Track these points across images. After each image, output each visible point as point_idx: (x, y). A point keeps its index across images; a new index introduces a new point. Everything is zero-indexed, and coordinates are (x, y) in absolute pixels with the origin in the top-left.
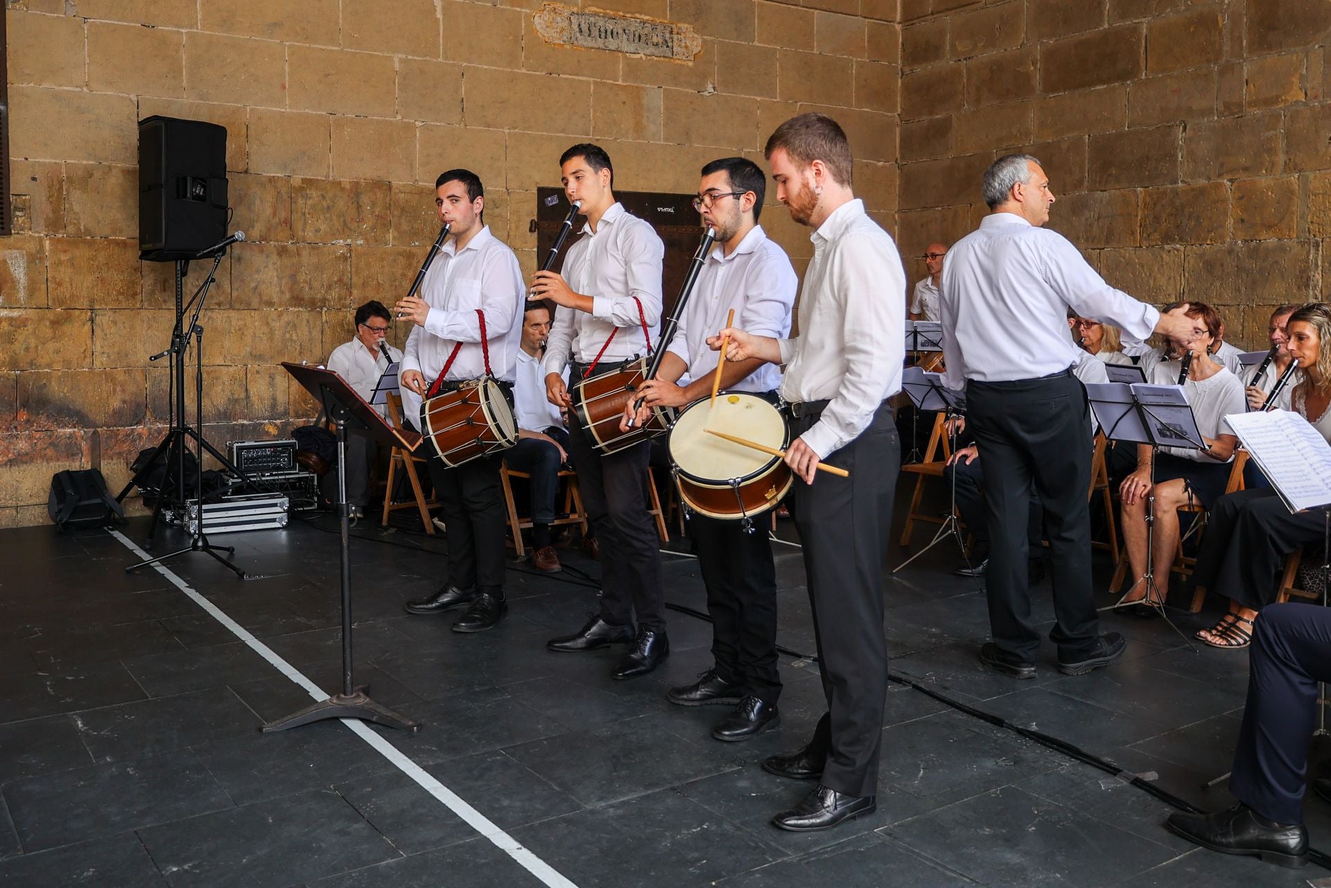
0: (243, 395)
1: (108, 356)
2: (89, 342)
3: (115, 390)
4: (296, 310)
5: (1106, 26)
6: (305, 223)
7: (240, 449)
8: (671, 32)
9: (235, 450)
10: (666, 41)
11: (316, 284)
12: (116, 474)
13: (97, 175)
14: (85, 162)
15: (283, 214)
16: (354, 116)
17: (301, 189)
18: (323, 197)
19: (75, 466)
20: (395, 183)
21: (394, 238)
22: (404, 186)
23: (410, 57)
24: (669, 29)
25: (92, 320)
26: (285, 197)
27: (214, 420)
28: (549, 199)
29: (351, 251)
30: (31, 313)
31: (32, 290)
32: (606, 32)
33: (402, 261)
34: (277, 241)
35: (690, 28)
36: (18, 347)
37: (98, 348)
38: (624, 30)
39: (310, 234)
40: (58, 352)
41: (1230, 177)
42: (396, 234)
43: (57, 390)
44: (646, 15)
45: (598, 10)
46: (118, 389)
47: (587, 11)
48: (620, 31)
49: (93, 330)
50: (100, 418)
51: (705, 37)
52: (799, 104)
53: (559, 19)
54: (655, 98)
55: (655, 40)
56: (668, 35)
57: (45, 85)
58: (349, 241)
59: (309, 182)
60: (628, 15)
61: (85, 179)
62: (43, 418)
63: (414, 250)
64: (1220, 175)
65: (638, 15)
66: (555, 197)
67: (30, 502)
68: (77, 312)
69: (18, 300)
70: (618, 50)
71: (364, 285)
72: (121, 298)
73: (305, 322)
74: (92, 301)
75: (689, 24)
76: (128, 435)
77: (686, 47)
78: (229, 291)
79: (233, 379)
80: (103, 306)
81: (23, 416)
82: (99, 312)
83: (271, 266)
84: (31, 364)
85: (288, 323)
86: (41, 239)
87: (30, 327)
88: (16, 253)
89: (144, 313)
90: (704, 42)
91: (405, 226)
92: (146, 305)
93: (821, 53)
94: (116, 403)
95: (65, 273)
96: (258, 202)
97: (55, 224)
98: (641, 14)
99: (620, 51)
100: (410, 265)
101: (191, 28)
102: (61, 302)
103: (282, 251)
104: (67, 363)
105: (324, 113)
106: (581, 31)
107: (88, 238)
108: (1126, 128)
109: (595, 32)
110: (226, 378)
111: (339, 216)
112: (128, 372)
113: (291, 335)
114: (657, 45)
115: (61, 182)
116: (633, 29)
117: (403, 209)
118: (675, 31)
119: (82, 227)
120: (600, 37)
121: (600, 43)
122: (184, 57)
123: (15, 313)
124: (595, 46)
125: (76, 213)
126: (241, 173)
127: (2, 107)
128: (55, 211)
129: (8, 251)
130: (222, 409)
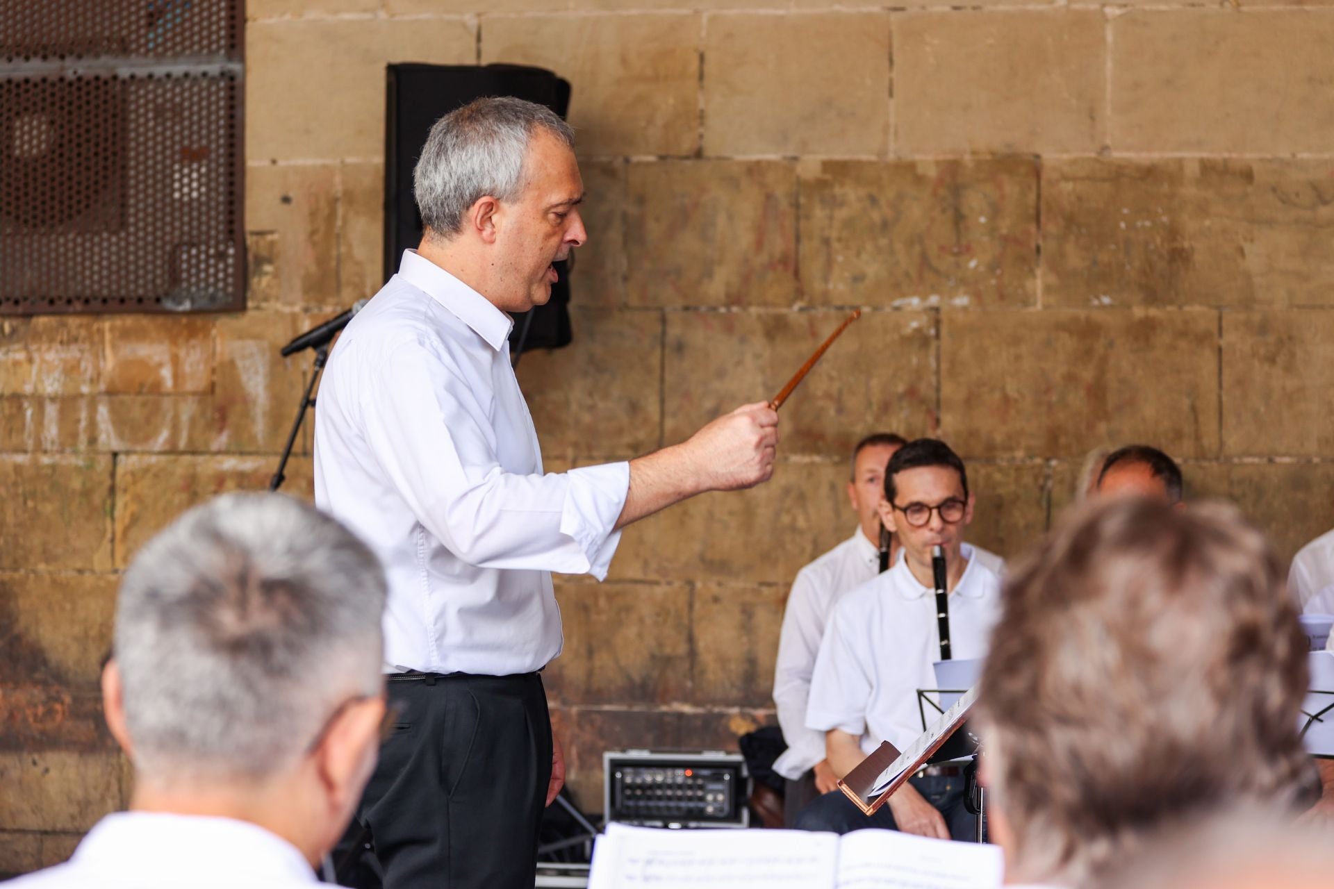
0: (682, 649)
4: (806, 459)
6: (829, 263)
7: (616, 765)
9: (607, 766)
11: (853, 402)
15: (778, 244)
16: (947, 9)
17: (821, 184)
18: (873, 200)
20: (1051, 157)
21: (1048, 289)
22: (1073, 162)
26: (784, 204)
27: (620, 699)
29: (937, 323)
30: (275, 465)
31: (277, 419)
33: (1067, 343)
34: (765, 304)
39: (839, 287)
42: (1053, 279)
57: (312, 15)
58: (934, 300)
59: (838, 170)
63: (1098, 316)
69: (253, 439)
71: (970, 401)
73: (824, 490)
78: (656, 417)
79: (662, 612)
83: (748, 359)
85: (787, 491)
86: (294, 317)
88: (251, 346)
91: (1075, 259)
96: (721, 220)
97: (321, 285)
100: (1088, 352)
103: (776, 328)
105: (876, 9)
110: (646, 611)
111: (910, 243)
113: (794, 519)
115: (334, 201)
117: (1070, 221)
123: (248, 465)
125: (358, 263)
126: (687, 158)
127: (235, 67)
128: (321, 261)
129: (238, 344)
130: (637, 678)
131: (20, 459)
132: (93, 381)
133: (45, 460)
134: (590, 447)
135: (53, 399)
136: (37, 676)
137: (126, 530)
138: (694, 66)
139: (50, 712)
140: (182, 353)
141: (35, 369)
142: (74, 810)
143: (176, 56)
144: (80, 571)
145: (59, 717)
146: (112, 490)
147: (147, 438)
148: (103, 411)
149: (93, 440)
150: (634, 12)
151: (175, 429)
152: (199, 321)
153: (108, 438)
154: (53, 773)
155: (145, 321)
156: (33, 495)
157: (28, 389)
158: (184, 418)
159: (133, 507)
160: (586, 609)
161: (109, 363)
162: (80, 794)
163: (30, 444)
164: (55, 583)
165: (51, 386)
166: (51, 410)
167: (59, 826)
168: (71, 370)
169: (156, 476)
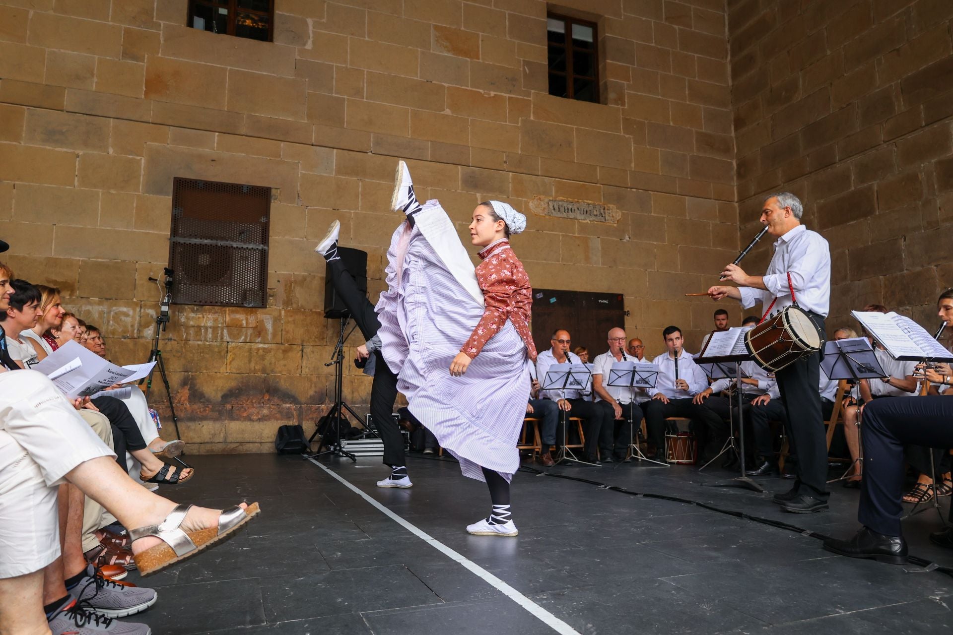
1: (309, 369)
2: (300, 361)
3: (311, 386)
5: (853, 188)
8: (604, 209)
9: (368, 417)
10: (601, 214)
12: (309, 428)
13: (308, 279)
14: (303, 274)
19: (290, 423)
23: (464, 223)
24: (603, 208)
25: (302, 351)
27: (360, 404)
28: (538, 295)
30: (274, 346)
31: (274, 335)
32: (568, 209)
35: (615, 207)
36: (266, 362)
37: (304, 364)
38: (578, 208)
40: (285, 365)
41: (936, 264)
43: (284, 385)
44: (590, 200)
45: (564, 198)
46: (313, 385)
47: (557, 199)
48: (576, 209)
49: (302, 356)
50: (303, 400)
51: (623, 211)
52: (679, 246)
53: (542, 203)
54: (596, 243)
55: (595, 213)
56: (602, 211)
57: (287, 237)
60: (580, 201)
61: (302, 282)
62: (276, 398)
64: (929, 264)
65: (585, 201)
66: (541, 294)
67: (267, 441)
68: (295, 346)
69: (268, 339)
70: (575, 219)
72: (316, 340)
74: (303, 341)
75: (614, 205)
76: (316, 409)
77: (613, 216)
80: (308, 344)
81: (267, 397)
82: (306, 346)
84: (272, 371)
86: (280, 310)
87: (272, 353)
88: (268, 316)
89: (327, 348)
90: (623, 214)
92: (328, 344)
93: (690, 219)
94: (311, 393)
95: (290, 327)
97: (287, 303)
98: (587, 200)
99: (576, 219)
101: (356, 210)
102: (288, 341)
104: (289, 372)
106: (554, 209)
107: (303, 310)
108: (870, 244)
109: (562, 209)
110: (366, 382)
112: (318, 377)
114: (596, 215)
115: (291, 283)
116: (582, 208)
118: (606, 208)
119: (300, 305)
120: (565, 211)
121: (565, 215)
122: (352, 223)
123: (266, 346)
124: (563, 217)
125: (297, 298)
126: (377, 279)
127: (266, 248)
128: (287, 297)
129: (264, 316)
130: (364, 399)
131: (199, 343)
132: (222, 323)
133: (207, 343)
134: (354, 344)
135: (210, 327)
136: (201, 400)
137: (231, 362)
138: (380, 259)
139: (205, 410)
140: (249, 317)
141: (205, 320)
142: (211, 436)
143: (250, 243)
144: (216, 373)
145: (207, 412)
146: (227, 352)
147: (238, 339)
148: (225, 331)
149: (222, 338)
150: (366, 245)
151: (246, 337)
152: (254, 309)
153: (227, 338)
154: (205, 427)
155: (238, 309)
156: (203, 352)
157: (202, 325)
158: (249, 334)
159: (233, 356)
160: (352, 382)
161: (228, 319)
162: (213, 432)
163: (203, 339)
164: (208, 375)
165: (209, 324)
166: (210, 330)
167: (206, 441)
168: (216, 320)
169: (240, 348)
